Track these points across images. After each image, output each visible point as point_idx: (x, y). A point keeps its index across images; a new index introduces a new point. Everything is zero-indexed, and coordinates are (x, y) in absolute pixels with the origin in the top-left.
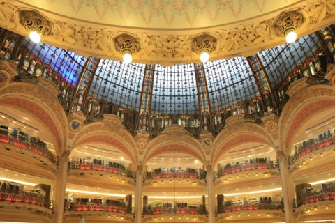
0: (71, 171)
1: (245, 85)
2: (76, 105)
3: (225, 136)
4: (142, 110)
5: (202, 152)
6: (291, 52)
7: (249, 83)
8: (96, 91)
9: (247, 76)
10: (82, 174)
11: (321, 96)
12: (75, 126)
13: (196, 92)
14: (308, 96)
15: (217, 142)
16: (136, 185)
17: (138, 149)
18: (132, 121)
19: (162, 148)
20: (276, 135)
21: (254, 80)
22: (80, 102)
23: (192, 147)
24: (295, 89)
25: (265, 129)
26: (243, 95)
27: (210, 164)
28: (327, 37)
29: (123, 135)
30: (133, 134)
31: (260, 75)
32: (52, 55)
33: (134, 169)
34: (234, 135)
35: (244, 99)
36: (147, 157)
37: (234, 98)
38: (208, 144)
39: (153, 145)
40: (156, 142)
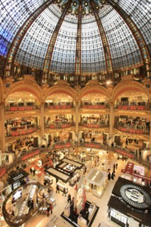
5: (75, 95)
8: (19, 59)
13: (74, 62)
16: (40, 112)
17: (42, 93)
29: (35, 86)
30: (41, 85)
38: (78, 92)
39: (51, 90)
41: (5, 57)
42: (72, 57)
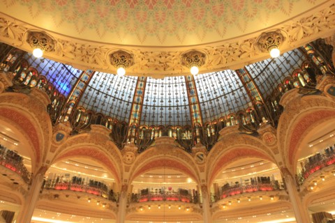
0: (45, 192)
1: (236, 95)
2: (64, 115)
3: (220, 151)
4: (132, 121)
5: (196, 169)
6: (277, 65)
7: (240, 93)
8: (87, 101)
9: (237, 87)
10: (56, 196)
11: (317, 107)
12: (59, 138)
13: (187, 103)
14: (302, 106)
15: (212, 156)
16: (118, 211)
17: (124, 165)
18: (120, 132)
19: (151, 164)
20: (276, 148)
21: (244, 91)
22: (69, 112)
23: (184, 162)
24: (288, 100)
25: (263, 142)
26: (235, 105)
27: (205, 183)
28: (310, 52)
29: (108, 148)
30: (120, 147)
31: (250, 86)
32: (50, 68)
33: (117, 190)
34: (230, 149)
35: (237, 110)
36: (133, 174)
37: (227, 108)
38: (202, 159)
39: (141, 160)
40: (145, 156)
41: (66, 95)
42: (180, 95)
